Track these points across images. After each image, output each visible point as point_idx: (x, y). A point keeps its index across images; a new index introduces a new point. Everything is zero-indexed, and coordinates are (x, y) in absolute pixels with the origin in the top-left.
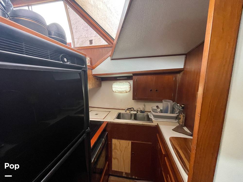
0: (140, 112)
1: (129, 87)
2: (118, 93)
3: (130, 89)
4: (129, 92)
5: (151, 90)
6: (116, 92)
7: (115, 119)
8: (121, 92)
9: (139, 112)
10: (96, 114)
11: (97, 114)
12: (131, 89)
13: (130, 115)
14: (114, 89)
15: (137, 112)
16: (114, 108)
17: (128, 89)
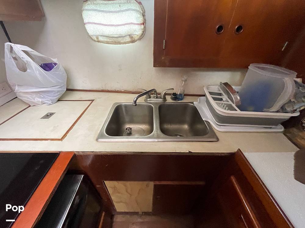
0: (173, 99)
1: (141, 20)
2: (108, 43)
3: (142, 27)
4: (140, 39)
5: (220, 28)
6: (101, 39)
7: (101, 136)
8: (116, 40)
9: (169, 100)
10: (48, 116)
11: (51, 114)
12: (145, 27)
13: (146, 112)
14: (91, 29)
15: (165, 99)
16: (104, 89)
17: (137, 30)
